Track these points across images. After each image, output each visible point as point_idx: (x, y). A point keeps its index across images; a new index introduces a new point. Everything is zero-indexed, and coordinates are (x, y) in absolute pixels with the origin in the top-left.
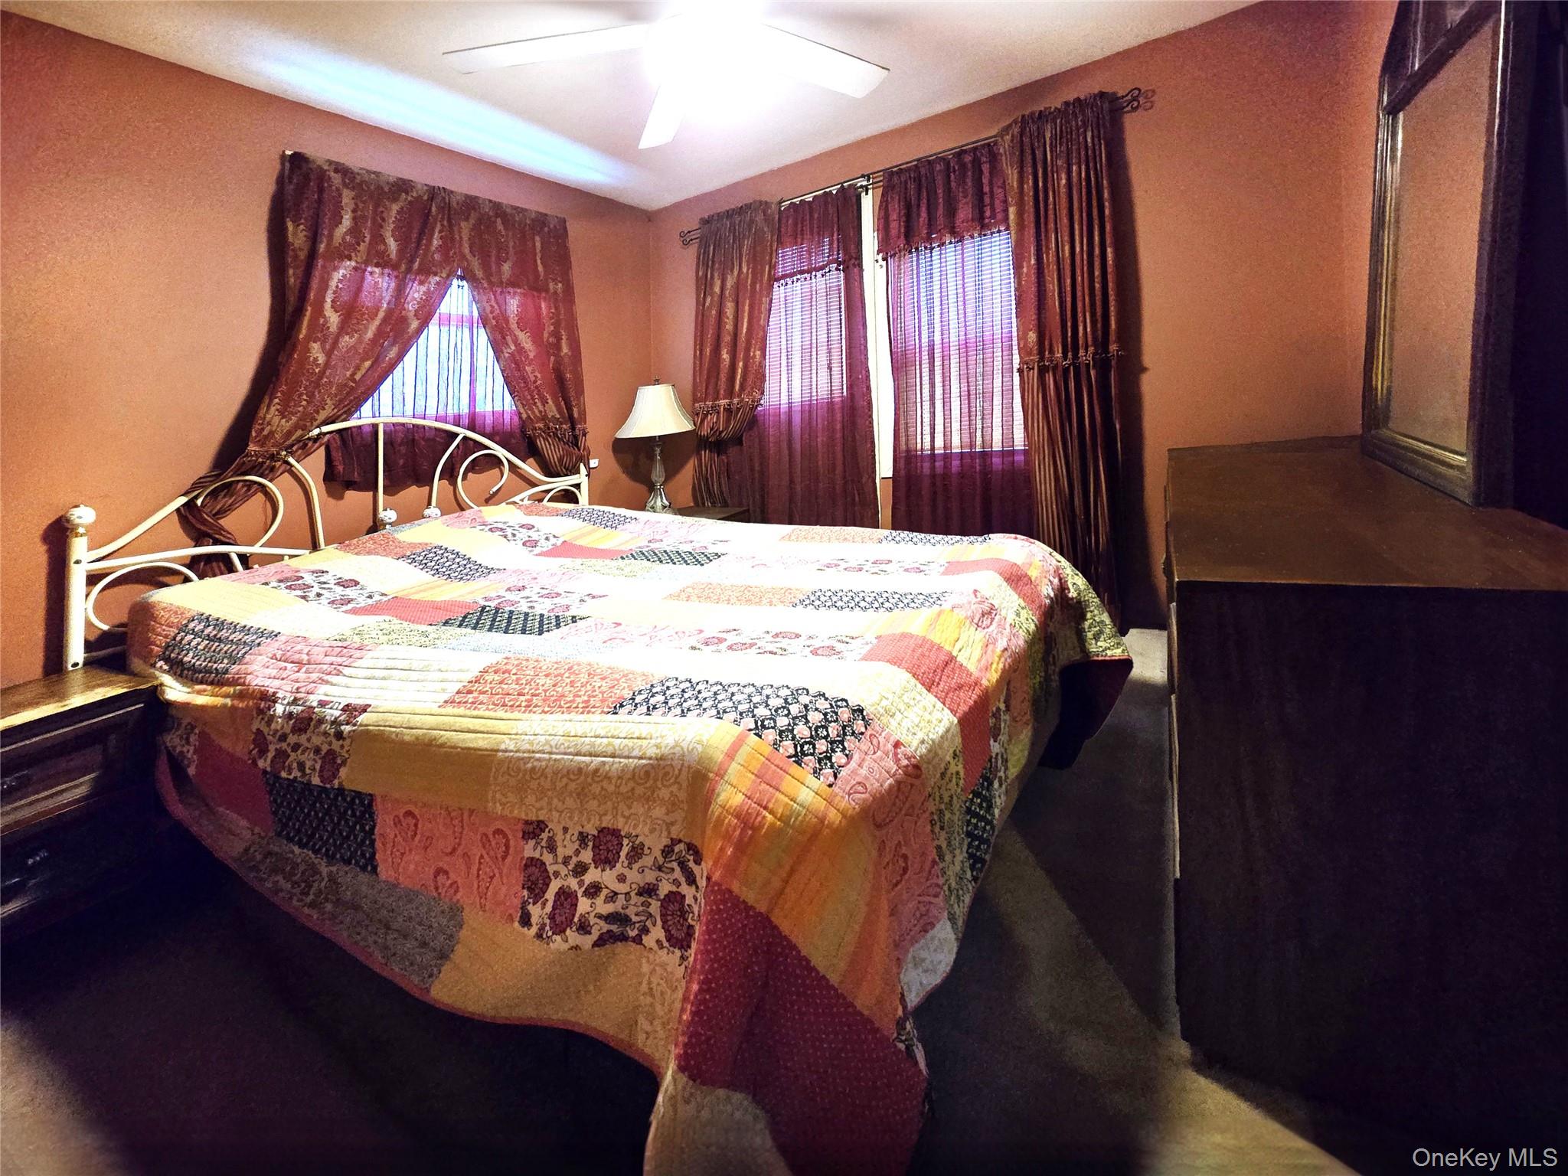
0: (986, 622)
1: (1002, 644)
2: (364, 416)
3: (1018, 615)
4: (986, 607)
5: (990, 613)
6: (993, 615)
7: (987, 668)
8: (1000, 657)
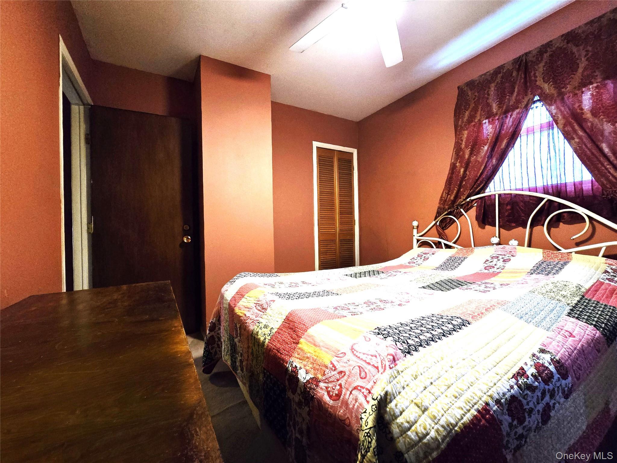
0: (259, 308)
1: (248, 314)
2: (489, 191)
3: (266, 327)
4: (265, 306)
5: (263, 309)
6: (262, 311)
7: (240, 309)
8: (243, 313)
